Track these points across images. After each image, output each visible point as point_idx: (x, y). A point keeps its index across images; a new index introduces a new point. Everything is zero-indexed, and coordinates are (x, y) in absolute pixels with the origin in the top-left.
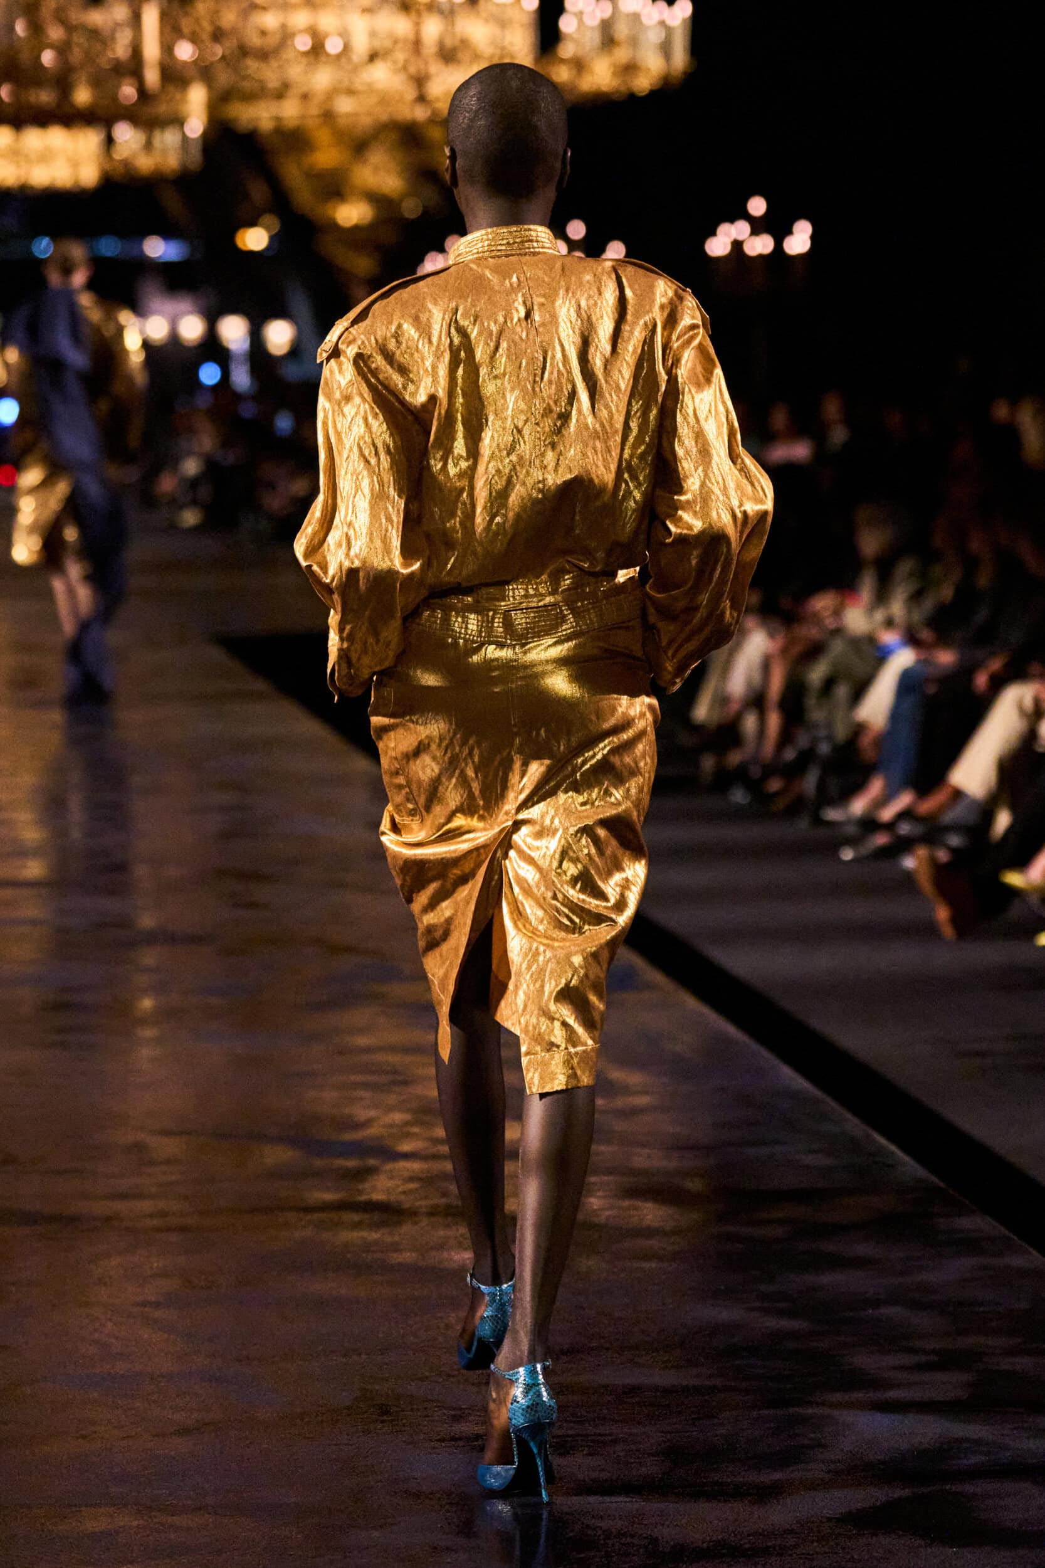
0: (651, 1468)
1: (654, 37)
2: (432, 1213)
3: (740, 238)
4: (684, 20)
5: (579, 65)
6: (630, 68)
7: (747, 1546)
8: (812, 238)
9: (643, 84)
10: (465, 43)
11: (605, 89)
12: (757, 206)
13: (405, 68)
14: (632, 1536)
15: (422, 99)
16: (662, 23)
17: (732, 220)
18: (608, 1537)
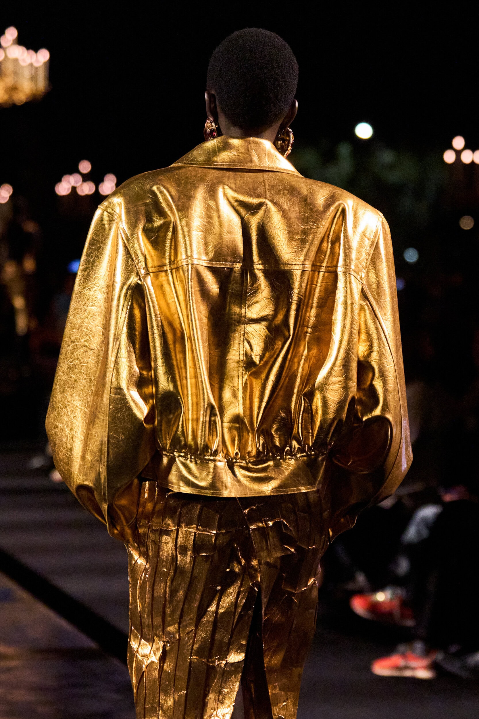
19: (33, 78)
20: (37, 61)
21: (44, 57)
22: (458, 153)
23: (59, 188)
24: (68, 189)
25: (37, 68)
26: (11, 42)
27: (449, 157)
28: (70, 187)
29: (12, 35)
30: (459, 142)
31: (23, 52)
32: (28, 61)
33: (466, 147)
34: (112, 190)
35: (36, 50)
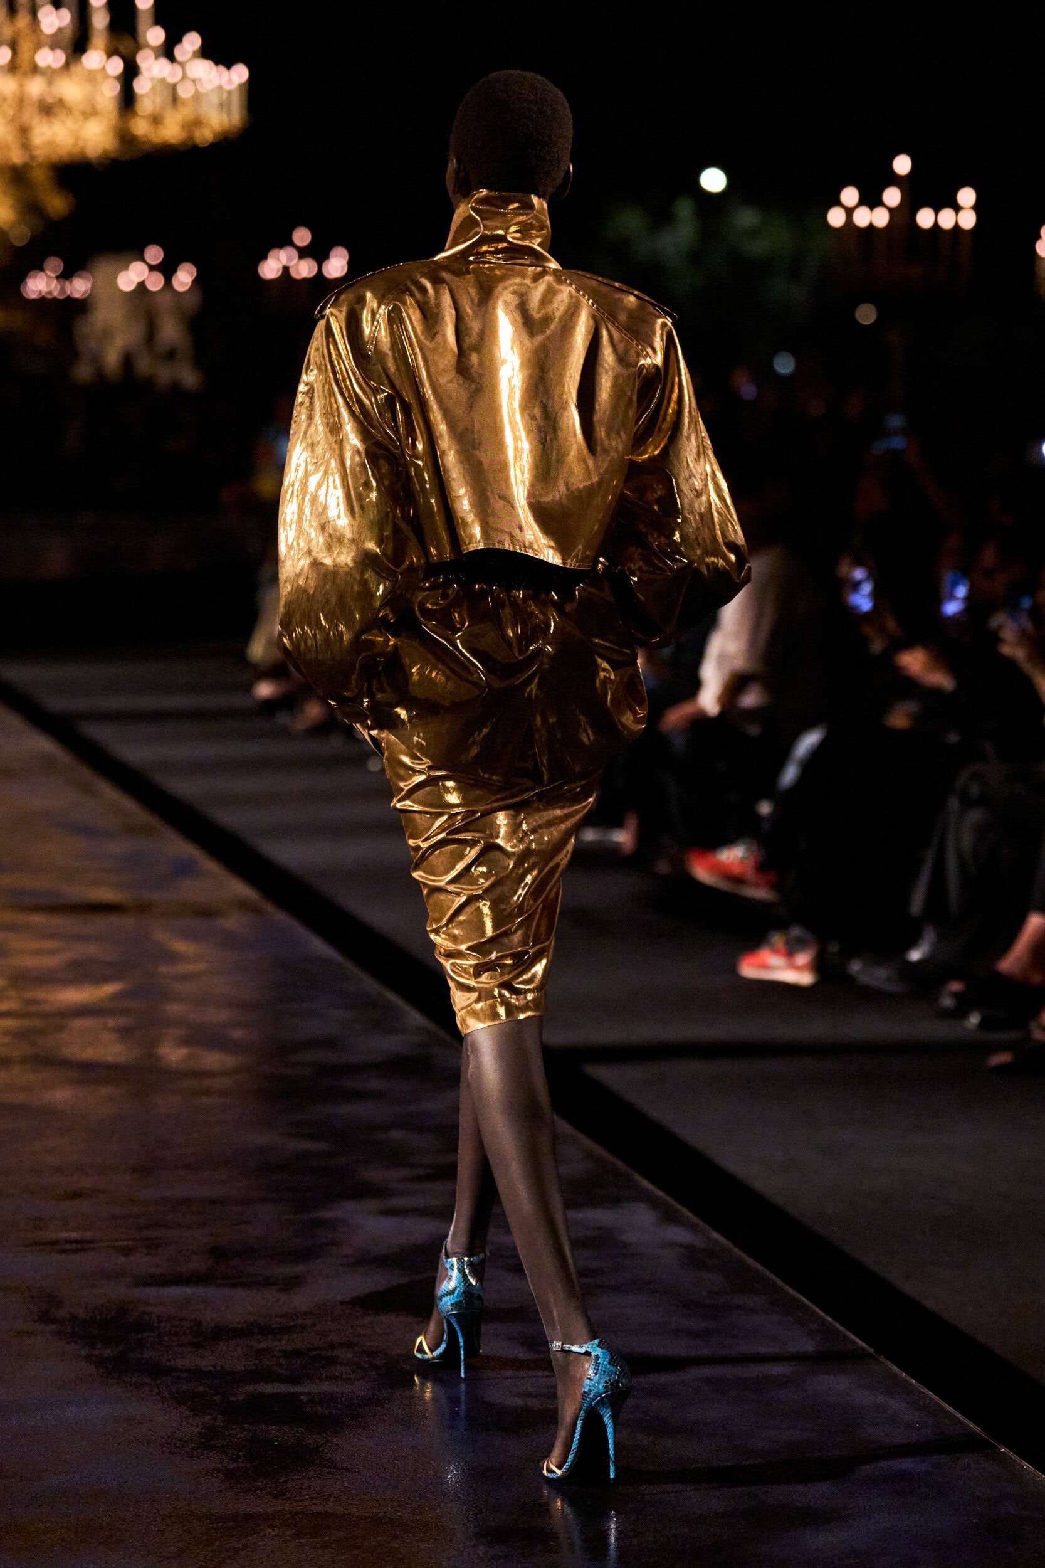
0: (197, 1264)
1: (214, 99)
2: (24, 1060)
3: (288, 265)
4: (241, 85)
5: (156, 120)
6: (197, 123)
7: (275, 1326)
8: (350, 263)
9: (205, 136)
10: (61, 102)
11: (173, 141)
12: (302, 236)
13: (13, 120)
14: (181, 1320)
15: (26, 146)
16: (220, 87)
17: (281, 246)
18: (160, 1321)
19: (223, 106)
20: (230, 81)
21: (240, 76)
22: (850, 212)
23: (265, 270)
24: (278, 271)
25: (229, 93)
26: (190, 55)
27: (836, 218)
28: (281, 266)
29: (192, 44)
30: (850, 195)
31: (211, 68)
32: (217, 83)
33: (861, 203)
34: (342, 271)
35: (228, 66)
